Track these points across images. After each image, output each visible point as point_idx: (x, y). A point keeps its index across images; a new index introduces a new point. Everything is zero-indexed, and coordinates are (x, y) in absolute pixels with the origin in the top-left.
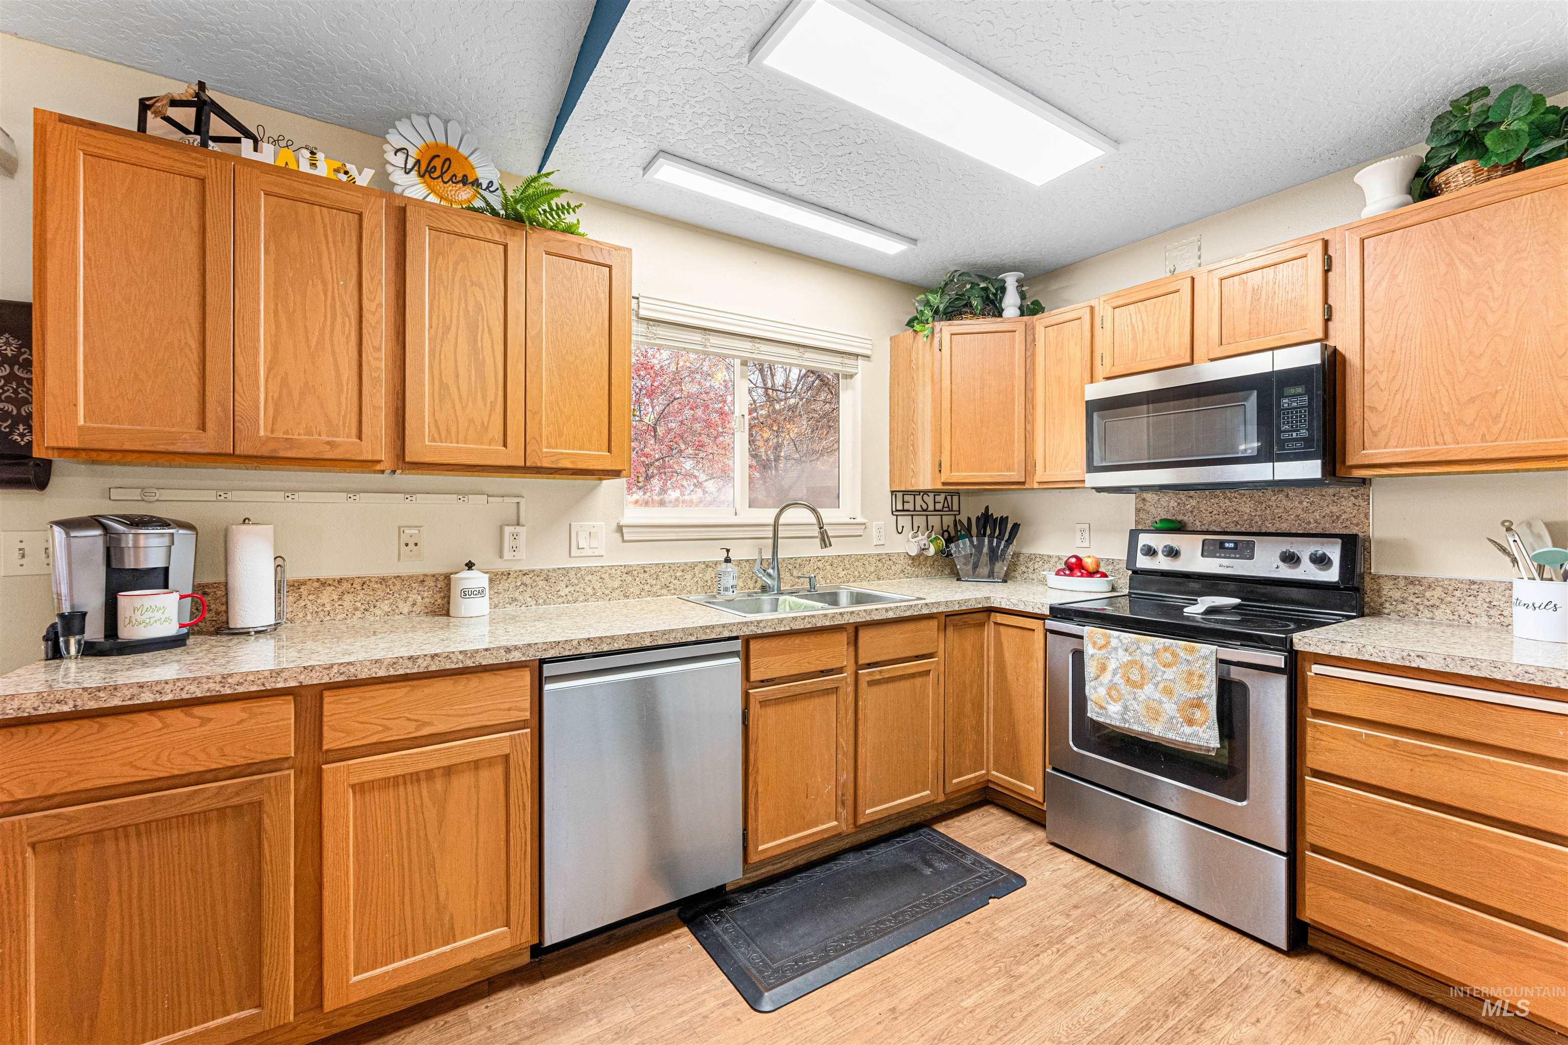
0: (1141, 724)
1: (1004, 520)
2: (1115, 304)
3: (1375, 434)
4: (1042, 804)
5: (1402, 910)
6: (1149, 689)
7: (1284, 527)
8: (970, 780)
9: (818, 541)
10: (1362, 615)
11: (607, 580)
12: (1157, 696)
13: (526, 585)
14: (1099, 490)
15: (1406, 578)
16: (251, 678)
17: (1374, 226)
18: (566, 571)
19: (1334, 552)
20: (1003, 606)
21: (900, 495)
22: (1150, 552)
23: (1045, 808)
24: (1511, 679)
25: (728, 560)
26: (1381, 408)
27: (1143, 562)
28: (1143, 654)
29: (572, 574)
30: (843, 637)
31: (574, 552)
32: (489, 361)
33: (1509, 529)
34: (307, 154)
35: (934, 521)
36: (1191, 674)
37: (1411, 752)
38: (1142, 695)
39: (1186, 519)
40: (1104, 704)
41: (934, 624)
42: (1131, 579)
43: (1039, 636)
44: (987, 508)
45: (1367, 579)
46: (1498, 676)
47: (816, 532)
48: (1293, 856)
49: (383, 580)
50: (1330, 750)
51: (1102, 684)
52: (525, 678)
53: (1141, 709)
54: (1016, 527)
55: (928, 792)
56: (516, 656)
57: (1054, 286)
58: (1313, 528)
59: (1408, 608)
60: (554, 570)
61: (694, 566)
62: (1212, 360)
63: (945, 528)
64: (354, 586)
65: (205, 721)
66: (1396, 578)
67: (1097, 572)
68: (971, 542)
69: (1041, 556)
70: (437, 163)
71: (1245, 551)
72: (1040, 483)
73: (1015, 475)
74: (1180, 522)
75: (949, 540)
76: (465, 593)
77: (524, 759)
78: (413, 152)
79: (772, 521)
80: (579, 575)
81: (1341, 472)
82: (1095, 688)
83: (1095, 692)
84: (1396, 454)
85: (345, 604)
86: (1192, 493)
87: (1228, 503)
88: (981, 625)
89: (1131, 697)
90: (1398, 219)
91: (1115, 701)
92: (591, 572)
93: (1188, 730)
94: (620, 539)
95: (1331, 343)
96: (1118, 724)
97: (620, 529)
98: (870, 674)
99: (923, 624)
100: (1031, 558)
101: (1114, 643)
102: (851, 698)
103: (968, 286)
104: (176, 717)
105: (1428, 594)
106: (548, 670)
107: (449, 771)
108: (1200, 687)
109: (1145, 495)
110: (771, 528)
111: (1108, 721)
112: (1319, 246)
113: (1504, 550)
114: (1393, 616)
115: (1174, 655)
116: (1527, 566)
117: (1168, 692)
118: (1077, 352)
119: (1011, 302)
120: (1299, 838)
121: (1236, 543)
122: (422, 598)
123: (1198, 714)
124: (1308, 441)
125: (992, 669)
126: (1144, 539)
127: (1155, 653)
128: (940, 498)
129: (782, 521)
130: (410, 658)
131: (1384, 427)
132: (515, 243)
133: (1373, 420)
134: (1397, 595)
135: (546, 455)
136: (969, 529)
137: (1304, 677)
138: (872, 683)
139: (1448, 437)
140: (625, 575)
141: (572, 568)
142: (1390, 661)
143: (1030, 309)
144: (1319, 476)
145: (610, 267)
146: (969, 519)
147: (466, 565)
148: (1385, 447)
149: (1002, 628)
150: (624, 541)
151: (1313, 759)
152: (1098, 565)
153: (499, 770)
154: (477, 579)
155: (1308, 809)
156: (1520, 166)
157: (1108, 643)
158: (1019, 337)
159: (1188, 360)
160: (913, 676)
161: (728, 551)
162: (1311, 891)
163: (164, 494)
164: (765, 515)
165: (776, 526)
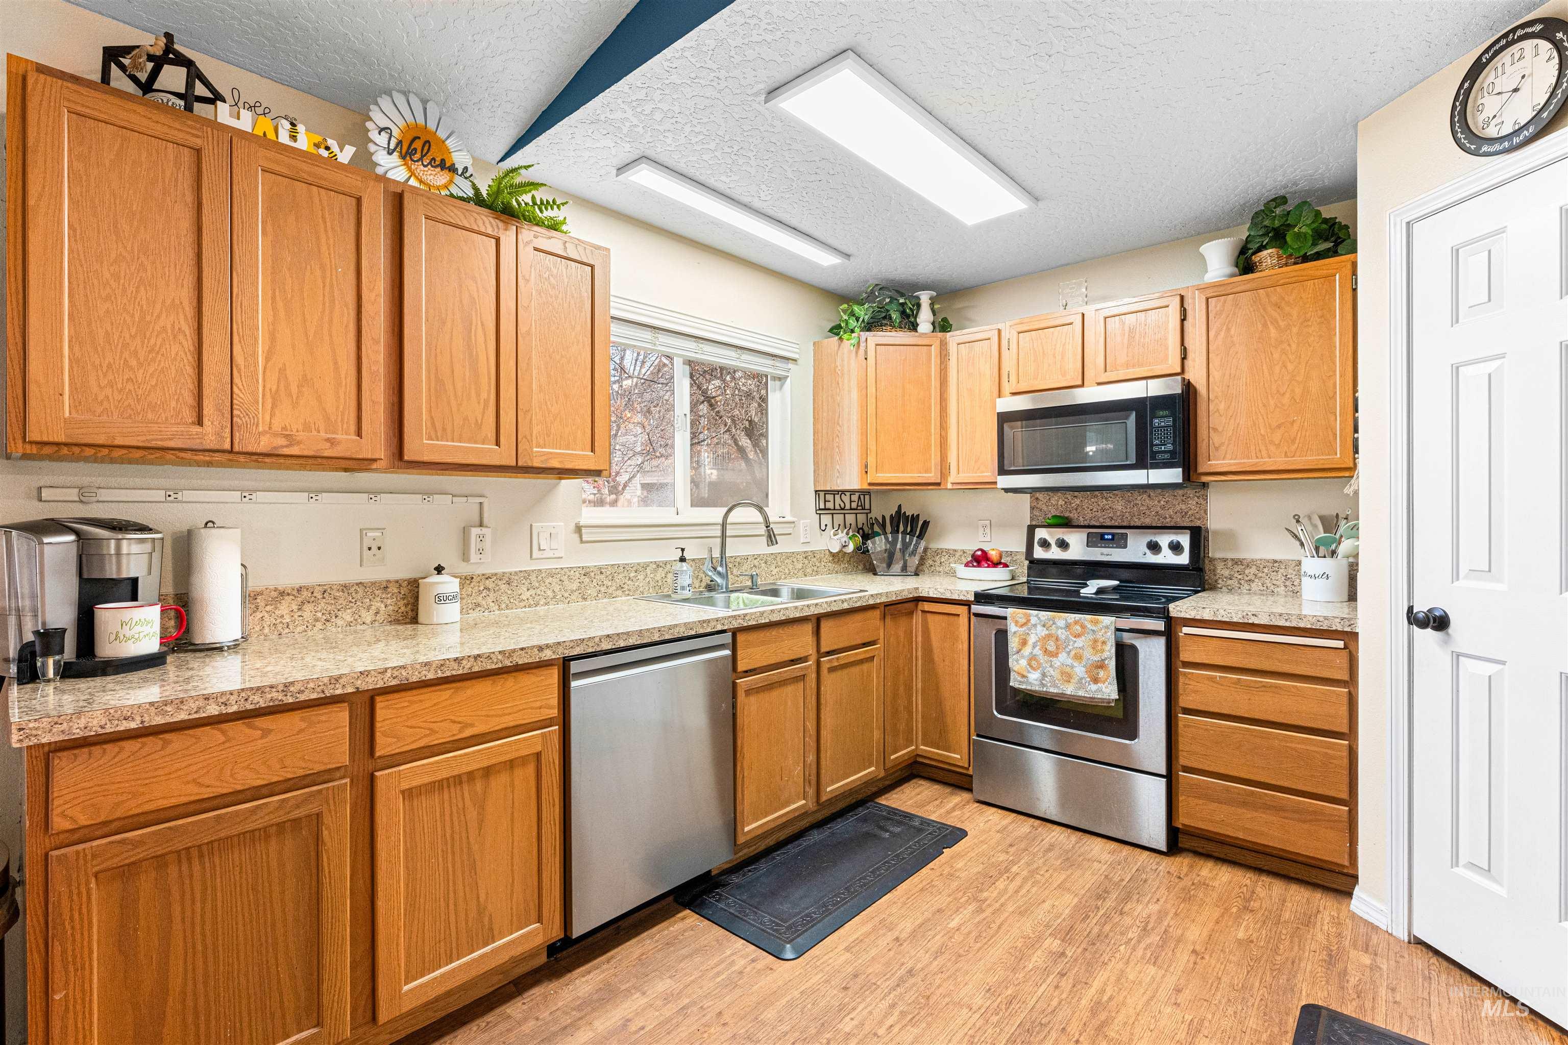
0: (1055, 686)
1: (915, 519)
2: (1020, 330)
3: (1217, 449)
4: (967, 769)
5: (1244, 804)
6: (1062, 657)
7: (1147, 521)
8: (904, 755)
9: (764, 539)
10: (1204, 590)
11: (566, 582)
12: (1069, 661)
13: (489, 589)
14: (1007, 490)
15: (1232, 560)
16: (311, 685)
17: (1216, 289)
18: (527, 574)
19: (1185, 540)
20: (931, 595)
21: (822, 494)
22: (1045, 544)
23: (970, 772)
24: (1309, 626)
25: (682, 559)
26: (1220, 429)
27: (1039, 553)
28: (1058, 628)
29: (533, 577)
30: (809, 628)
31: (536, 554)
32: (482, 358)
33: (1298, 521)
34: (287, 125)
35: (850, 518)
36: (1095, 641)
37: (1248, 686)
38: (1057, 662)
39: (1071, 515)
40: (1025, 673)
41: (877, 613)
42: (1029, 568)
43: (963, 620)
44: (900, 506)
45: (1207, 562)
46: (1302, 625)
47: (762, 530)
48: (1170, 777)
49: (345, 587)
50: (1196, 692)
51: (1023, 657)
52: (553, 676)
53: (1055, 674)
54: (926, 524)
55: (873, 768)
56: (548, 655)
57: (959, 305)
58: (1168, 522)
59: (1233, 583)
60: (516, 573)
61: (645, 566)
62: (1099, 384)
63: (860, 526)
64: (315, 594)
65: (266, 732)
66: (1225, 560)
67: (1000, 563)
68: (887, 539)
69: (948, 551)
70: (418, 144)
71: (1120, 541)
72: (953, 483)
73: (932, 476)
74: (1067, 518)
75: (866, 537)
76: (440, 599)
77: (553, 756)
78: (396, 132)
79: (720, 521)
80: (540, 578)
81: (1193, 477)
82: (1017, 661)
83: (1017, 663)
84: (1231, 465)
85: (306, 615)
86: (1076, 494)
87: (1105, 502)
88: (911, 613)
89: (1048, 665)
90: (1231, 286)
91: (1034, 669)
92: (551, 574)
93: (1094, 687)
94: (578, 539)
95: (1187, 376)
96: (1037, 688)
97: (579, 529)
98: (830, 661)
99: (870, 614)
100: (938, 552)
101: (1034, 620)
102: (814, 685)
103: (888, 300)
104: (238, 729)
105: (1247, 572)
106: (575, 667)
107: (487, 772)
108: (1102, 651)
109: (1038, 495)
110: (719, 527)
111: (1029, 688)
112: (1177, 300)
113: (1296, 537)
114: (1224, 589)
115: (1083, 627)
116: (1309, 546)
117: (1078, 657)
118: (987, 369)
119: (925, 318)
120: (1174, 762)
121: (1113, 535)
122: (385, 605)
123: (1102, 674)
124: (1173, 453)
125: (919, 654)
126: (1041, 533)
127: (1068, 626)
128: (855, 497)
129: (730, 519)
130: (456, 660)
131: (1223, 444)
132: (508, 238)
133: (1216, 439)
134: (1226, 573)
135: (538, 454)
136: (883, 526)
137: (1177, 638)
138: (832, 670)
139: (1264, 453)
140: (583, 577)
141: (533, 571)
142: (1235, 620)
143: (942, 326)
144: (1181, 481)
145: (592, 267)
146: (884, 517)
147: (436, 569)
148: (1224, 459)
149: (929, 615)
150: (582, 541)
151: (1185, 700)
152: (1001, 557)
153: (531, 769)
154: (448, 584)
155: (1181, 739)
156: (1305, 259)
157: (1029, 621)
158: (934, 350)
159: (1080, 383)
160: (862, 662)
161: (683, 550)
162: (1183, 801)
163: (104, 495)
164: (715, 514)
165: (724, 525)
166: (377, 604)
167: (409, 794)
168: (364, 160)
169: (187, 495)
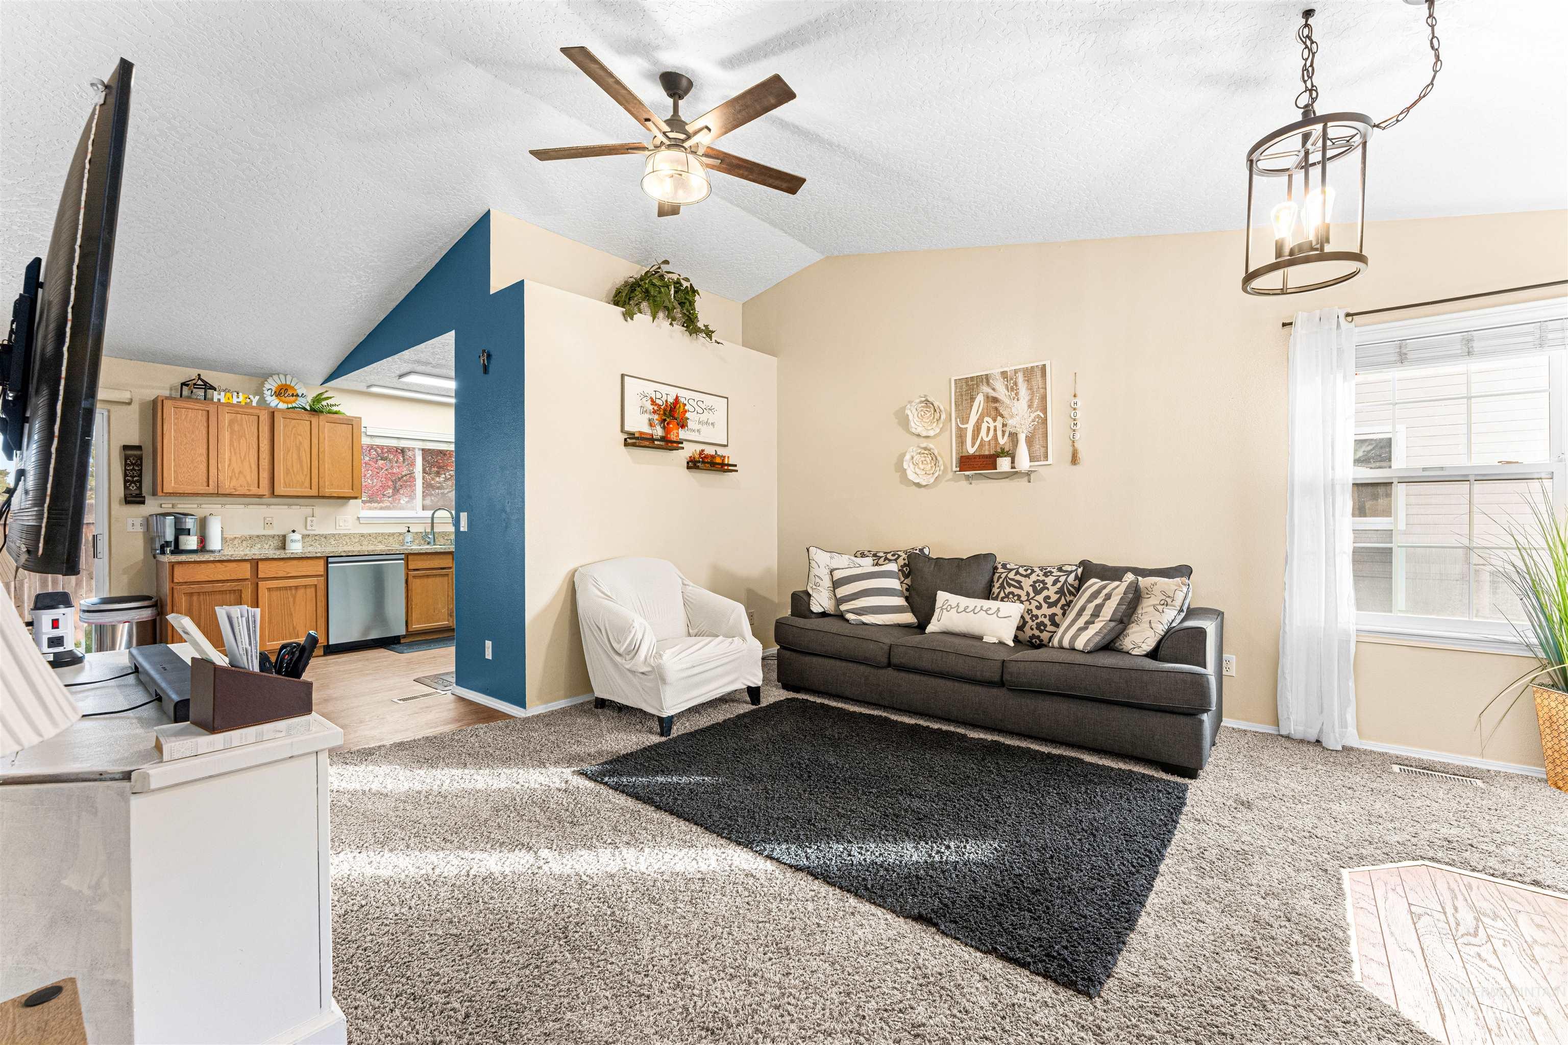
11: (353, 539)
13: (316, 540)
16: (240, 556)
18: (334, 535)
25: (409, 531)
30: (450, 556)
31: (338, 527)
32: (305, 460)
34: (236, 394)
49: (258, 536)
52: (322, 562)
56: (319, 555)
60: (328, 534)
61: (393, 534)
64: (246, 538)
65: (226, 566)
70: (283, 391)
76: (292, 541)
77: (322, 586)
78: (274, 389)
79: (430, 516)
80: (340, 536)
85: (243, 544)
92: (345, 535)
94: (358, 522)
97: (359, 519)
104: (218, 565)
106: (330, 560)
107: (297, 588)
122: (273, 543)
129: (435, 516)
132: (314, 420)
135: (328, 491)
140: (361, 537)
141: (336, 534)
145: (352, 425)
147: (293, 532)
150: (360, 524)
153: (313, 590)
154: (297, 536)
161: (409, 527)
163: (179, 506)
164: (429, 513)
165: (433, 518)
166: (270, 543)
167: (269, 589)
168: (262, 399)
169: (203, 506)
